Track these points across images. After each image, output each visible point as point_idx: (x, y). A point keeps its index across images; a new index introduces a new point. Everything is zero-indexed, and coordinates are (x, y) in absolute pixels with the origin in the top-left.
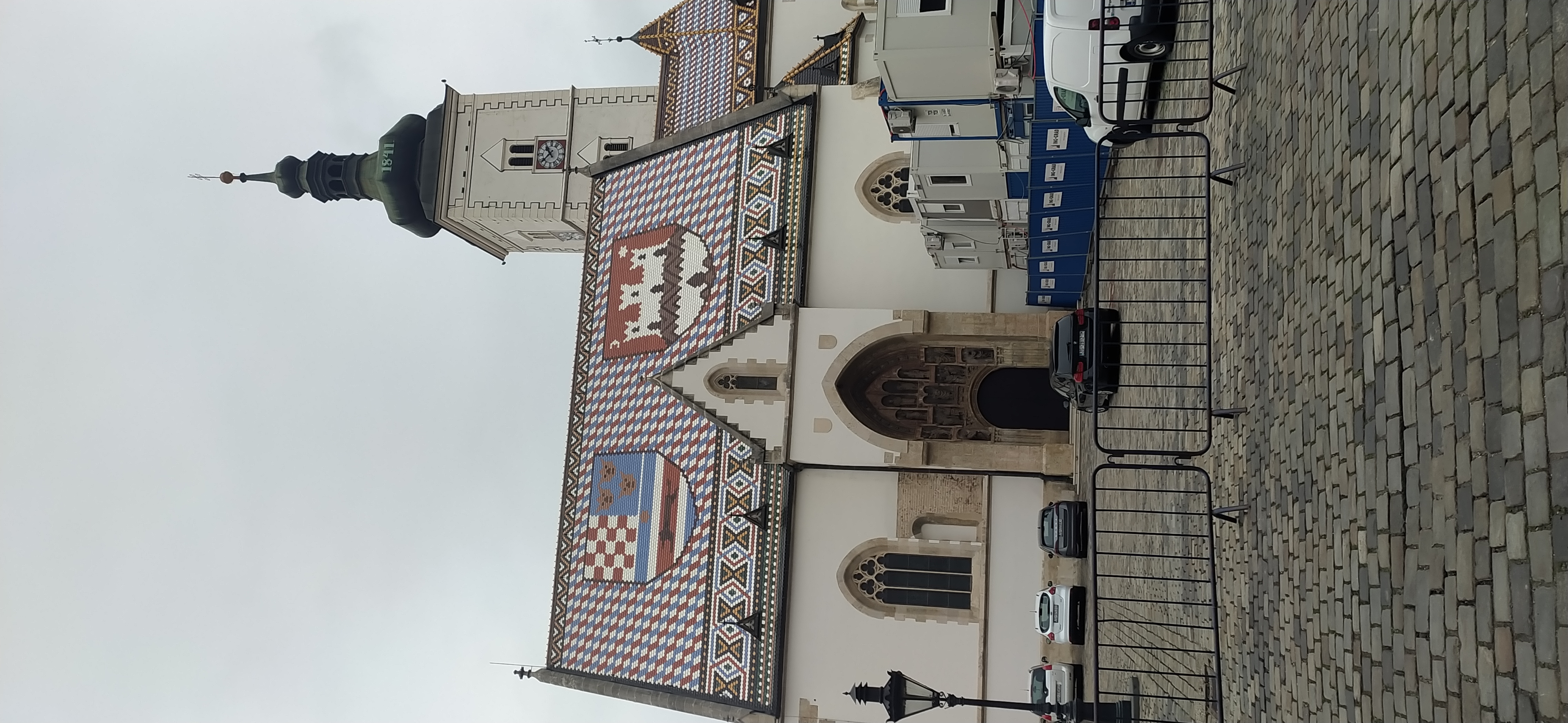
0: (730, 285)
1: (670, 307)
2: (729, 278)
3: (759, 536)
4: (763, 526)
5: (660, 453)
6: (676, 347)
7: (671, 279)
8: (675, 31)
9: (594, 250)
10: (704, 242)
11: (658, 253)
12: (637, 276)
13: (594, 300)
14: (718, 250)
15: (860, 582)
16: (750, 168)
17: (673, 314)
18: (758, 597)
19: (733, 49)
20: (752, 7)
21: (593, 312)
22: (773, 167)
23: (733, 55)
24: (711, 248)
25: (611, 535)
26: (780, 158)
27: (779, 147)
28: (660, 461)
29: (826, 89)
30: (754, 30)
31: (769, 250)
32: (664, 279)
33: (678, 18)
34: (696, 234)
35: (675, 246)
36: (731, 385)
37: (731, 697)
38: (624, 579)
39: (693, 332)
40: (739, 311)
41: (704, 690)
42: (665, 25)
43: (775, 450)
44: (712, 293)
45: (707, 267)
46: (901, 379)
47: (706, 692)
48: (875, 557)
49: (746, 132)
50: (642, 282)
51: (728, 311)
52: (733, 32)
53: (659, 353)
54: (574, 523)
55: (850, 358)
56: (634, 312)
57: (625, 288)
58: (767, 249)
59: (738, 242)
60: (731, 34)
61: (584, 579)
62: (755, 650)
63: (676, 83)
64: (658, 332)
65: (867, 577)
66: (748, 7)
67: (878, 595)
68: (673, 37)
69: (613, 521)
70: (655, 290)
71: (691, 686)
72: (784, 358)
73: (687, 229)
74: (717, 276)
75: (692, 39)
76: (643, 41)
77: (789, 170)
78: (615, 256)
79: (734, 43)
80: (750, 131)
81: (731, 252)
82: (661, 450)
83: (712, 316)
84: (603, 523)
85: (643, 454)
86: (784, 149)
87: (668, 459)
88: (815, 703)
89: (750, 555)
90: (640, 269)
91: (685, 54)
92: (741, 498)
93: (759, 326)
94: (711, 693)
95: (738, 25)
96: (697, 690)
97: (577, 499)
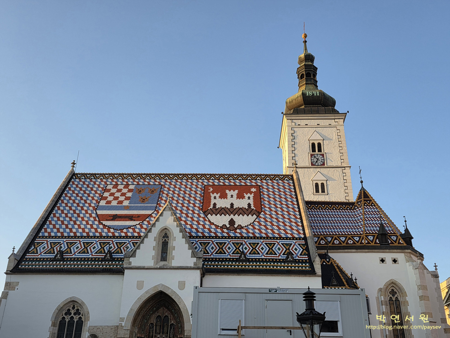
0: (226, 238)
1: (223, 211)
2: (229, 237)
3: (99, 258)
4: (103, 260)
5: (154, 212)
6: (202, 215)
7: (235, 211)
8: (365, 207)
9: (257, 178)
10: (250, 225)
11: (249, 205)
12: (240, 196)
13: (233, 179)
14: (244, 231)
15: (71, 308)
16: (283, 244)
17: (218, 213)
18: (71, 260)
19: (355, 234)
20: (376, 243)
21: (228, 179)
22: (281, 255)
23: (351, 234)
24: (246, 228)
25: (123, 194)
26: (285, 258)
27: (290, 257)
28: (149, 212)
29: (320, 279)
30: (363, 244)
31: (238, 255)
32: (236, 208)
33: (372, 208)
34: (254, 221)
35: (251, 212)
36: (164, 239)
37: (30, 250)
38: (102, 201)
39: (207, 223)
40: (212, 243)
41: (38, 238)
42: (368, 202)
43: (130, 262)
44: (224, 230)
45: (237, 227)
46: (169, 325)
47: (37, 239)
48: (82, 315)
49: (302, 241)
50: (237, 199)
51: (213, 237)
52: (363, 234)
53: (201, 208)
54: (134, 180)
55: (173, 297)
56: (224, 196)
57: (236, 191)
58: (239, 254)
59: (246, 240)
60: (362, 233)
61: (108, 185)
62: (47, 260)
63: (340, 209)
64: (211, 207)
65: (73, 312)
66: (376, 240)
67: (64, 318)
68: (362, 206)
69: (129, 195)
70: (232, 205)
71: (42, 232)
72: (174, 264)
73: (258, 216)
74: (231, 232)
75: (361, 215)
76: (361, 193)
77: (278, 262)
78: (252, 186)
79: (358, 234)
80: (302, 243)
81: (242, 237)
82: (156, 212)
83: (213, 230)
84: (130, 191)
85: (156, 205)
86: (289, 259)
87: (150, 215)
88: (16, 289)
89: (92, 254)
90: (243, 197)
91: (354, 212)
92: (120, 249)
93: (191, 251)
94: (35, 242)
95: (366, 236)
96: (39, 235)
97: (144, 179)
